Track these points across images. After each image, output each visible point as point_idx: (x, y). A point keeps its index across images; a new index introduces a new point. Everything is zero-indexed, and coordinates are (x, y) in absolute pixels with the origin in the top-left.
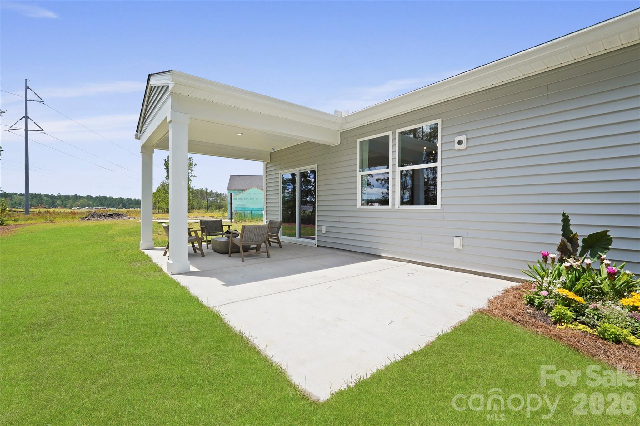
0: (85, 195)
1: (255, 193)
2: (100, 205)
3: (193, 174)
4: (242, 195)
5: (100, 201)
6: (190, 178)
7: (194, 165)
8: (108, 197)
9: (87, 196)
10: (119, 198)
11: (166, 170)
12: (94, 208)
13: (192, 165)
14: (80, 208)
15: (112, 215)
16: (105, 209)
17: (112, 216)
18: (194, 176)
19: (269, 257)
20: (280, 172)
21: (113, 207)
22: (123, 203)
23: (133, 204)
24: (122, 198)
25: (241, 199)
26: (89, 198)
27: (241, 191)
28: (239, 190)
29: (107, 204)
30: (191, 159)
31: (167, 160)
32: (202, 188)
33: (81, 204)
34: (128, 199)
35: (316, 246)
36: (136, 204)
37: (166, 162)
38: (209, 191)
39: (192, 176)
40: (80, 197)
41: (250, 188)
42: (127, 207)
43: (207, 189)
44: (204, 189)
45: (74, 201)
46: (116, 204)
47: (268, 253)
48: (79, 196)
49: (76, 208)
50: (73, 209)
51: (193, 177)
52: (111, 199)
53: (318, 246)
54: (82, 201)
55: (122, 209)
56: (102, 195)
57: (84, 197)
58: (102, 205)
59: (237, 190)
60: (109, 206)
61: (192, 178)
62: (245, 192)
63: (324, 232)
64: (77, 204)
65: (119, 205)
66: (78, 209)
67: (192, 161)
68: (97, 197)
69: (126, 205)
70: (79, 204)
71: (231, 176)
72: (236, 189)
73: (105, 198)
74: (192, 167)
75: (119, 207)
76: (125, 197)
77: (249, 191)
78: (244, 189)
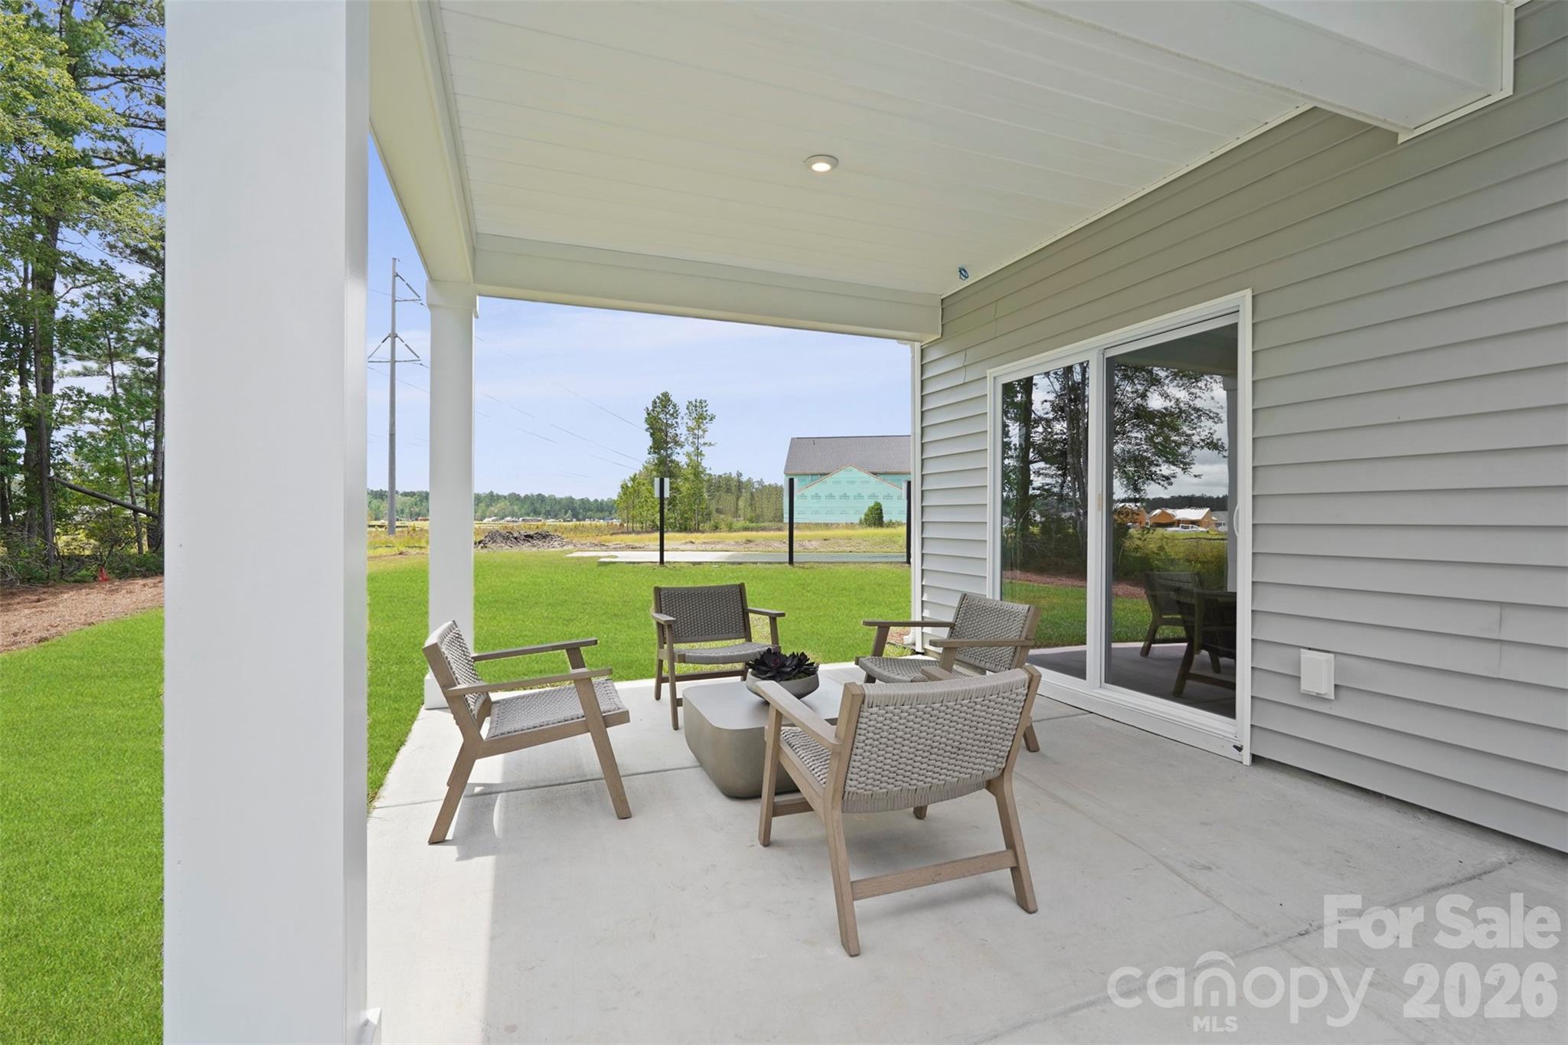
0: (506, 494)
1: (853, 482)
2: (532, 514)
3: (706, 440)
4: (821, 487)
5: (533, 504)
6: (702, 448)
7: (708, 418)
8: (547, 496)
9: (510, 495)
10: (566, 499)
11: (649, 434)
12: (521, 519)
13: (705, 419)
14: (497, 520)
15: (531, 537)
16: (540, 520)
17: (530, 539)
18: (710, 444)
19: (1024, 901)
20: (990, 373)
21: (556, 517)
22: (574, 510)
23: (592, 511)
24: (571, 499)
25: (817, 496)
26: (514, 498)
27: (814, 477)
28: (812, 475)
29: (544, 511)
30: (704, 405)
31: (651, 408)
32: (728, 472)
33: (499, 511)
34: (582, 499)
35: (1247, 760)
36: (597, 511)
37: (648, 414)
38: (744, 479)
39: (705, 444)
40: (499, 497)
41: (838, 469)
42: (581, 517)
43: (741, 475)
44: (734, 475)
45: (488, 506)
46: (560, 510)
47: (1015, 870)
48: (498, 495)
49: (491, 519)
50: (484, 521)
51: (706, 446)
52: (555, 501)
53: (1255, 759)
54: (501, 505)
55: (571, 521)
56: (536, 493)
57: (505, 497)
58: (536, 513)
59: (808, 475)
60: (548, 515)
61: (704, 449)
62: (828, 479)
63: (1327, 690)
64: (493, 511)
65: (566, 513)
66: (493, 520)
67: (704, 409)
68: (526, 497)
69: (579, 513)
70: (496, 511)
71: (792, 439)
72: (806, 472)
73: (541, 498)
74: (705, 422)
75: (566, 517)
76: (577, 497)
77: (835, 476)
78: (825, 472)
